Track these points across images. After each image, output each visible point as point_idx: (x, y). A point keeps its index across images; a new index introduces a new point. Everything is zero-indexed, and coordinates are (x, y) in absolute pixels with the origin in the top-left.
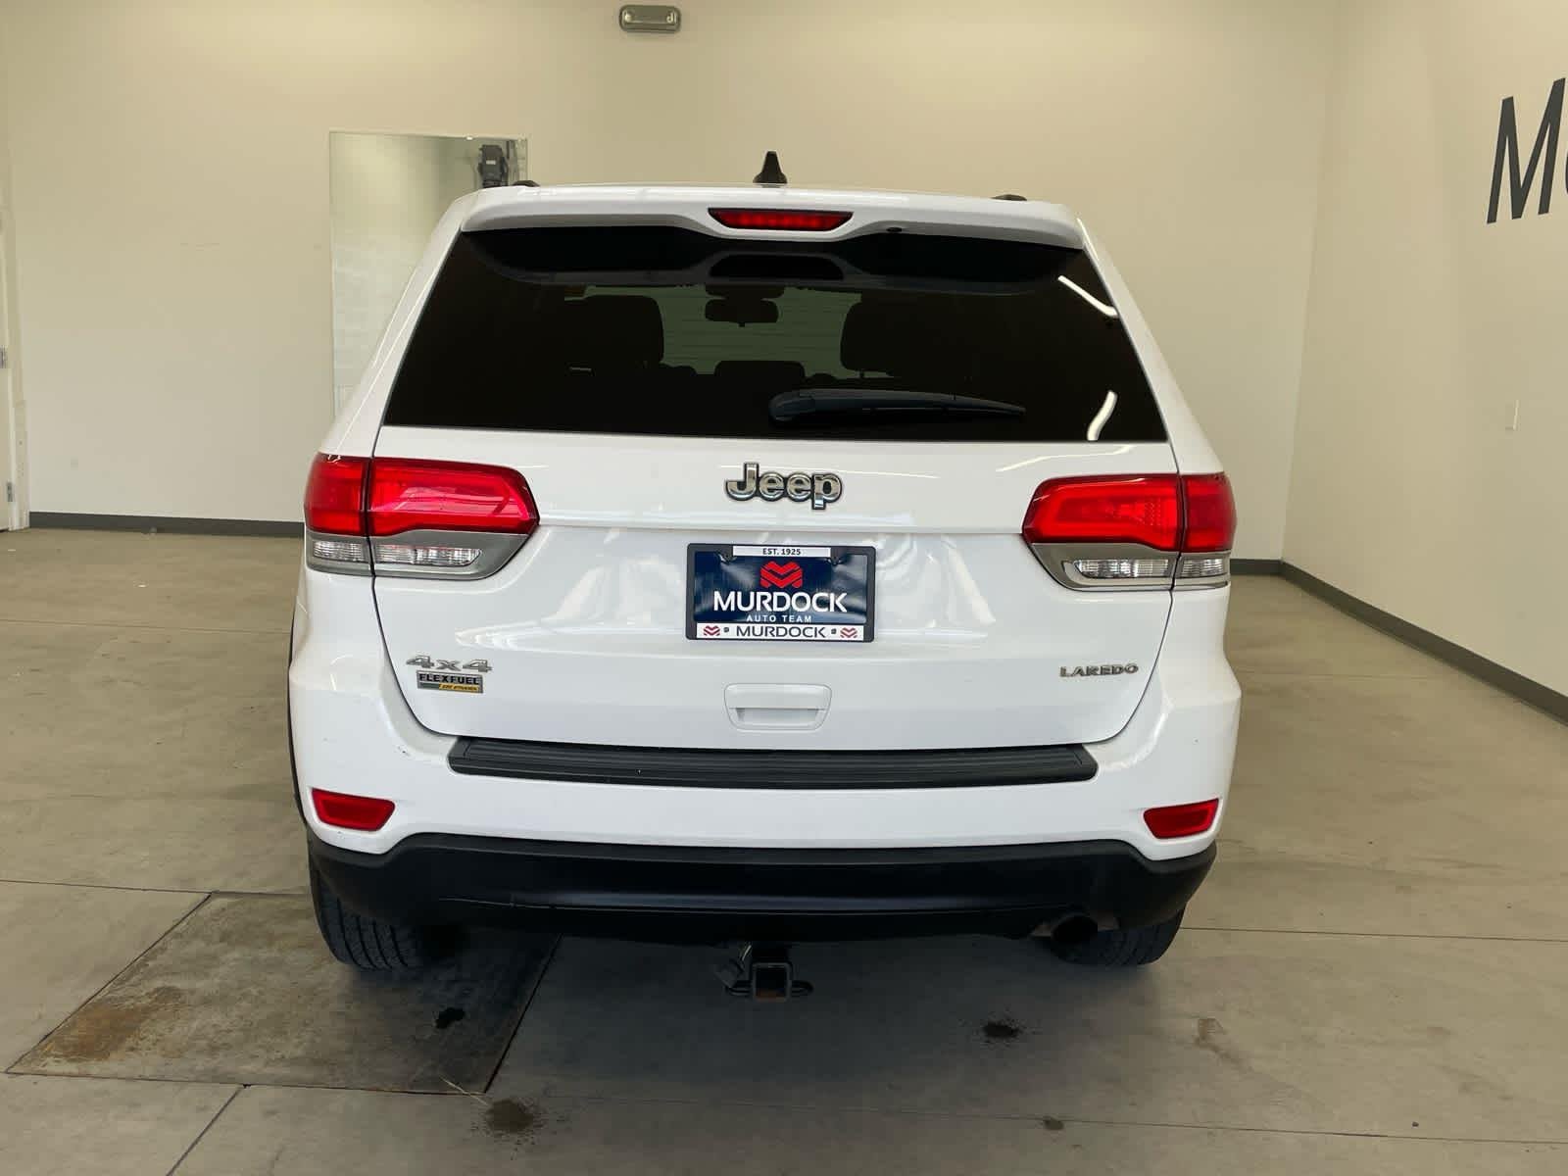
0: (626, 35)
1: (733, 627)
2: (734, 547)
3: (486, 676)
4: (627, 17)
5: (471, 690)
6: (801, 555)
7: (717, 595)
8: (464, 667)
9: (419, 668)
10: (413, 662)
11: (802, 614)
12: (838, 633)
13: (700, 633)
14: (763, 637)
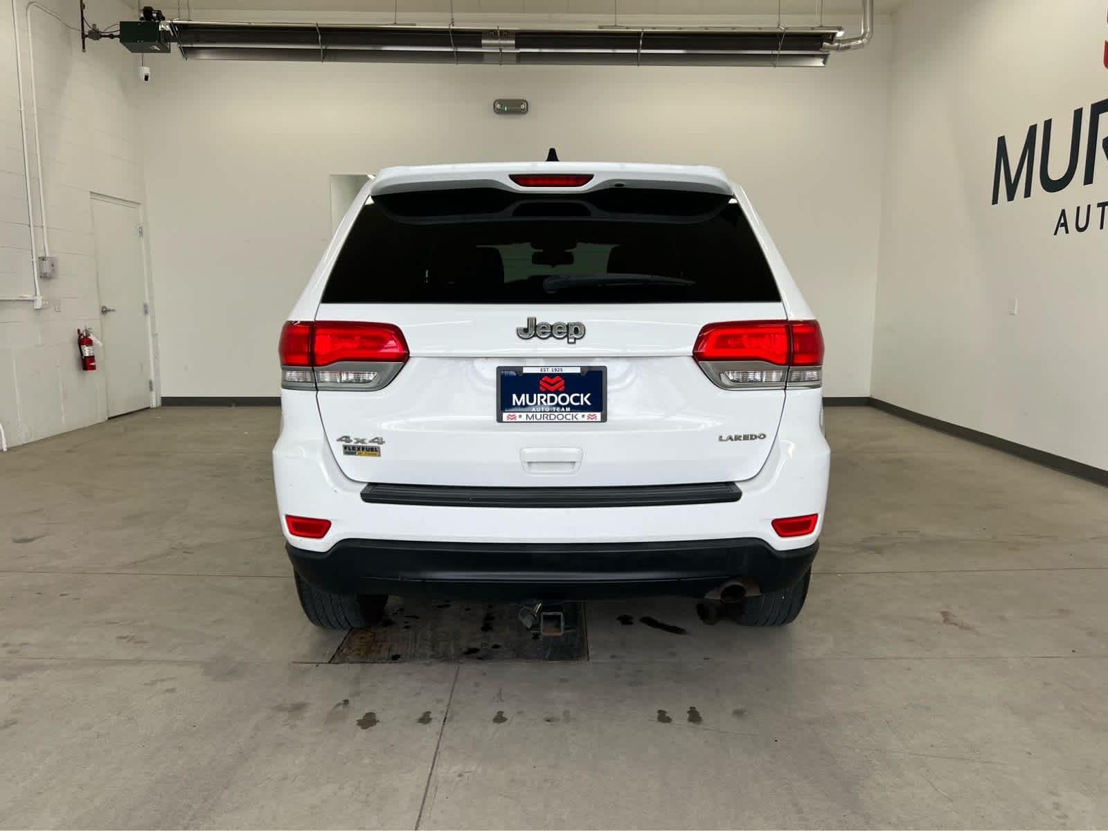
0: (497, 116)
1: (524, 415)
2: (524, 368)
3: (382, 447)
4: (498, 106)
5: (375, 455)
6: (564, 372)
7: (514, 396)
8: (370, 442)
9: (344, 443)
10: (340, 440)
11: (565, 407)
12: (586, 417)
13: (505, 419)
14: (542, 420)
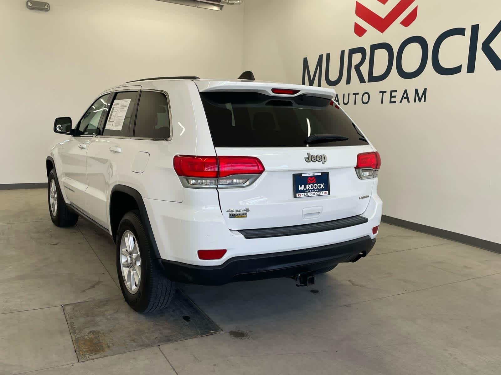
1: (303, 194)
2: (303, 174)
3: (248, 213)
4: (30, 5)
5: (244, 217)
6: (315, 175)
7: (299, 186)
8: (242, 211)
9: (230, 212)
10: (228, 211)
11: (316, 189)
12: (324, 193)
13: (297, 196)
14: (309, 196)
